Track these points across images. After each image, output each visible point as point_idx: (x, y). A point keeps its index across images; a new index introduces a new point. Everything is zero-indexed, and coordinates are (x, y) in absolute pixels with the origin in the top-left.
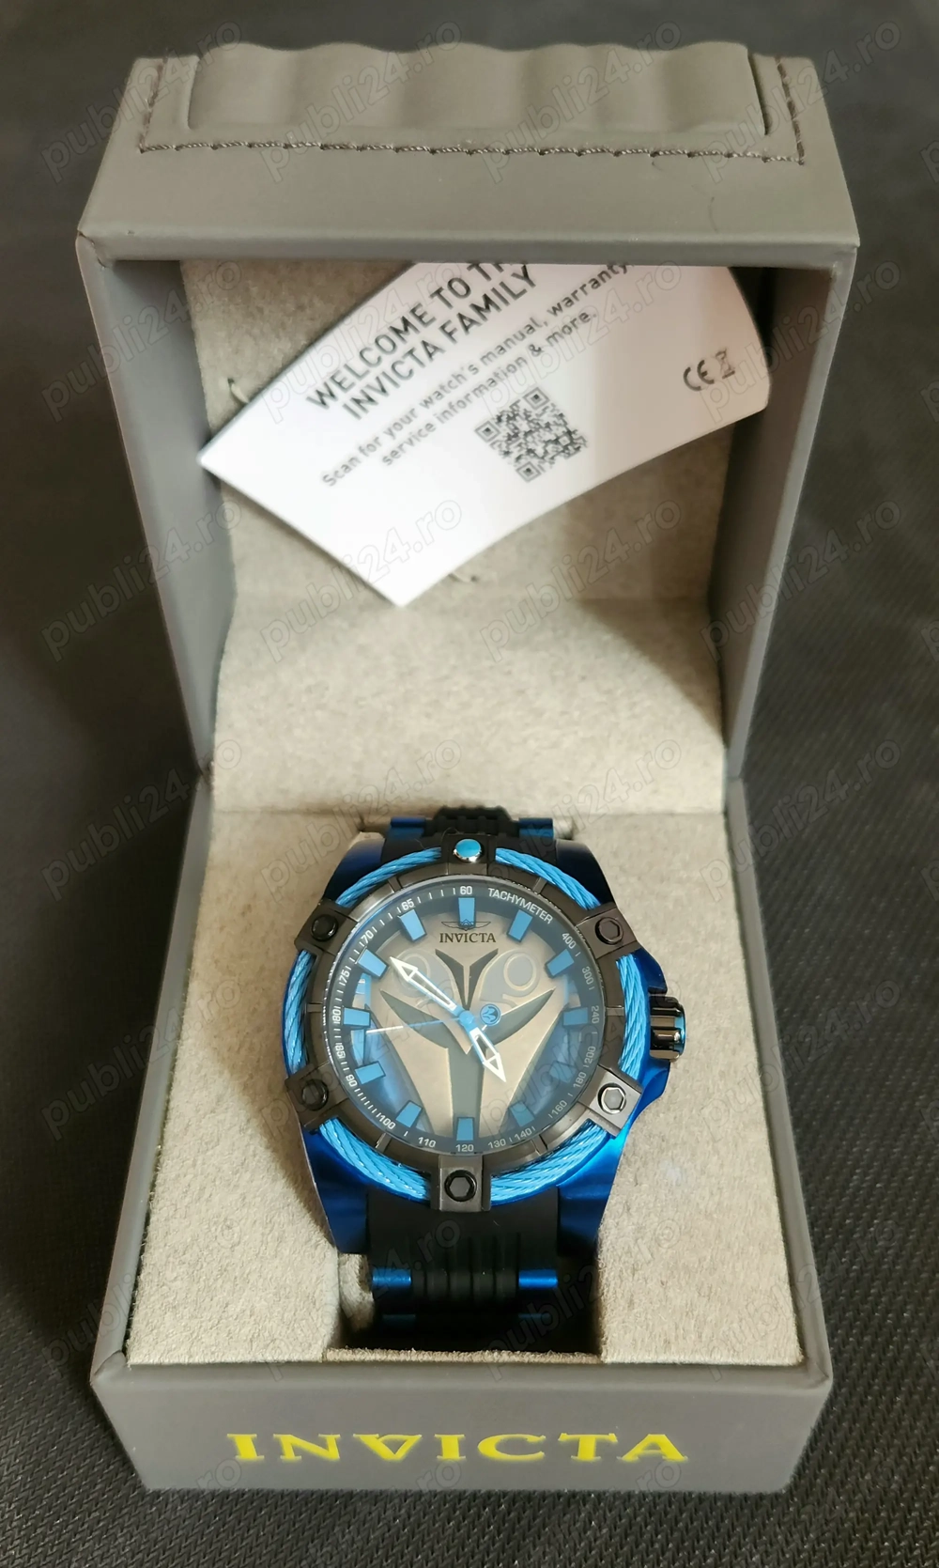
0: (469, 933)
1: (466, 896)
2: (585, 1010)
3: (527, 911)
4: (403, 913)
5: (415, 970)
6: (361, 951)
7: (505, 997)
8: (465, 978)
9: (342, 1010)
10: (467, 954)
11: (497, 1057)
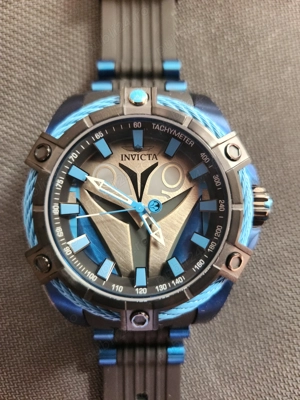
0: (140, 153)
1: (137, 129)
2: (215, 201)
3: (176, 138)
4: (97, 140)
5: (103, 182)
6: (71, 166)
7: (163, 192)
8: (138, 181)
9: (60, 205)
10: (139, 166)
11: (159, 230)
